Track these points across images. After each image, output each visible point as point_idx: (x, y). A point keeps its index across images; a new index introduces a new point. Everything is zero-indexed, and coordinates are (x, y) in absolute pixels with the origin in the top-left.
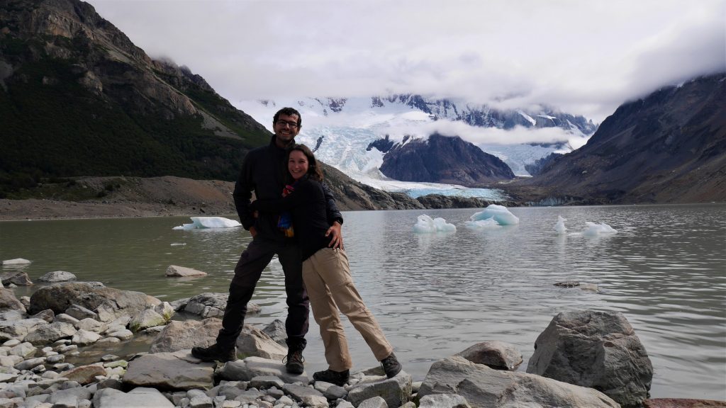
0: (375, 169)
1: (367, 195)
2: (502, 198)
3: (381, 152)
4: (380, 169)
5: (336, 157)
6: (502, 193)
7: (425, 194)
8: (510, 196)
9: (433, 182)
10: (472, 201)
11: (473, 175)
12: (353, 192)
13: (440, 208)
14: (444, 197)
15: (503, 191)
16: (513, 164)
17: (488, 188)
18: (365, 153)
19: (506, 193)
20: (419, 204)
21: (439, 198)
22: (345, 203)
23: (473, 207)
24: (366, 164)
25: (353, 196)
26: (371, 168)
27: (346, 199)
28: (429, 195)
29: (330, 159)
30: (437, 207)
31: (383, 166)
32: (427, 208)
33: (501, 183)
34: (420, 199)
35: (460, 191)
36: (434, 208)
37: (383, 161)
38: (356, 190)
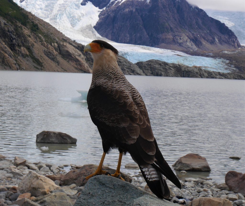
0: (89, 27)
1: (82, 56)
2: (226, 69)
3: (97, 9)
4: (95, 27)
5: (46, 10)
6: (227, 64)
7: (145, 59)
8: (235, 67)
9: (152, 46)
10: (196, 70)
11: (195, 41)
12: (67, 52)
13: (161, 75)
14: (166, 64)
15: (228, 62)
16: (239, 32)
17: (212, 57)
18: (79, 7)
19: (231, 64)
20: (138, 70)
21: (160, 64)
22: (58, 63)
23: (196, 77)
24: (79, 20)
25: (67, 56)
26: (85, 25)
27: (59, 58)
28: (150, 61)
29: (39, 11)
30: (158, 75)
31: (98, 24)
32: (146, 75)
33: (226, 52)
34: (140, 64)
35: (182, 58)
36: (154, 75)
37: (98, 18)
38: (71, 49)
